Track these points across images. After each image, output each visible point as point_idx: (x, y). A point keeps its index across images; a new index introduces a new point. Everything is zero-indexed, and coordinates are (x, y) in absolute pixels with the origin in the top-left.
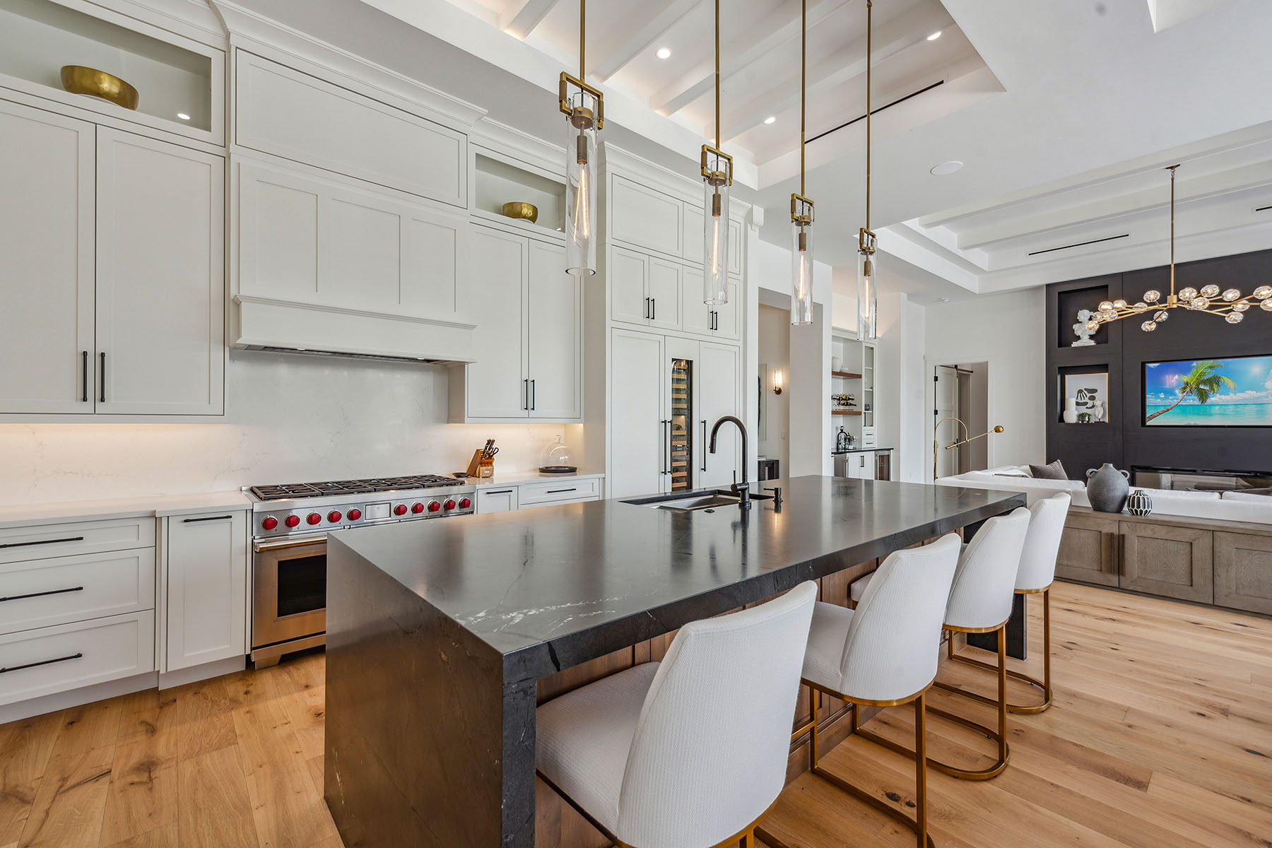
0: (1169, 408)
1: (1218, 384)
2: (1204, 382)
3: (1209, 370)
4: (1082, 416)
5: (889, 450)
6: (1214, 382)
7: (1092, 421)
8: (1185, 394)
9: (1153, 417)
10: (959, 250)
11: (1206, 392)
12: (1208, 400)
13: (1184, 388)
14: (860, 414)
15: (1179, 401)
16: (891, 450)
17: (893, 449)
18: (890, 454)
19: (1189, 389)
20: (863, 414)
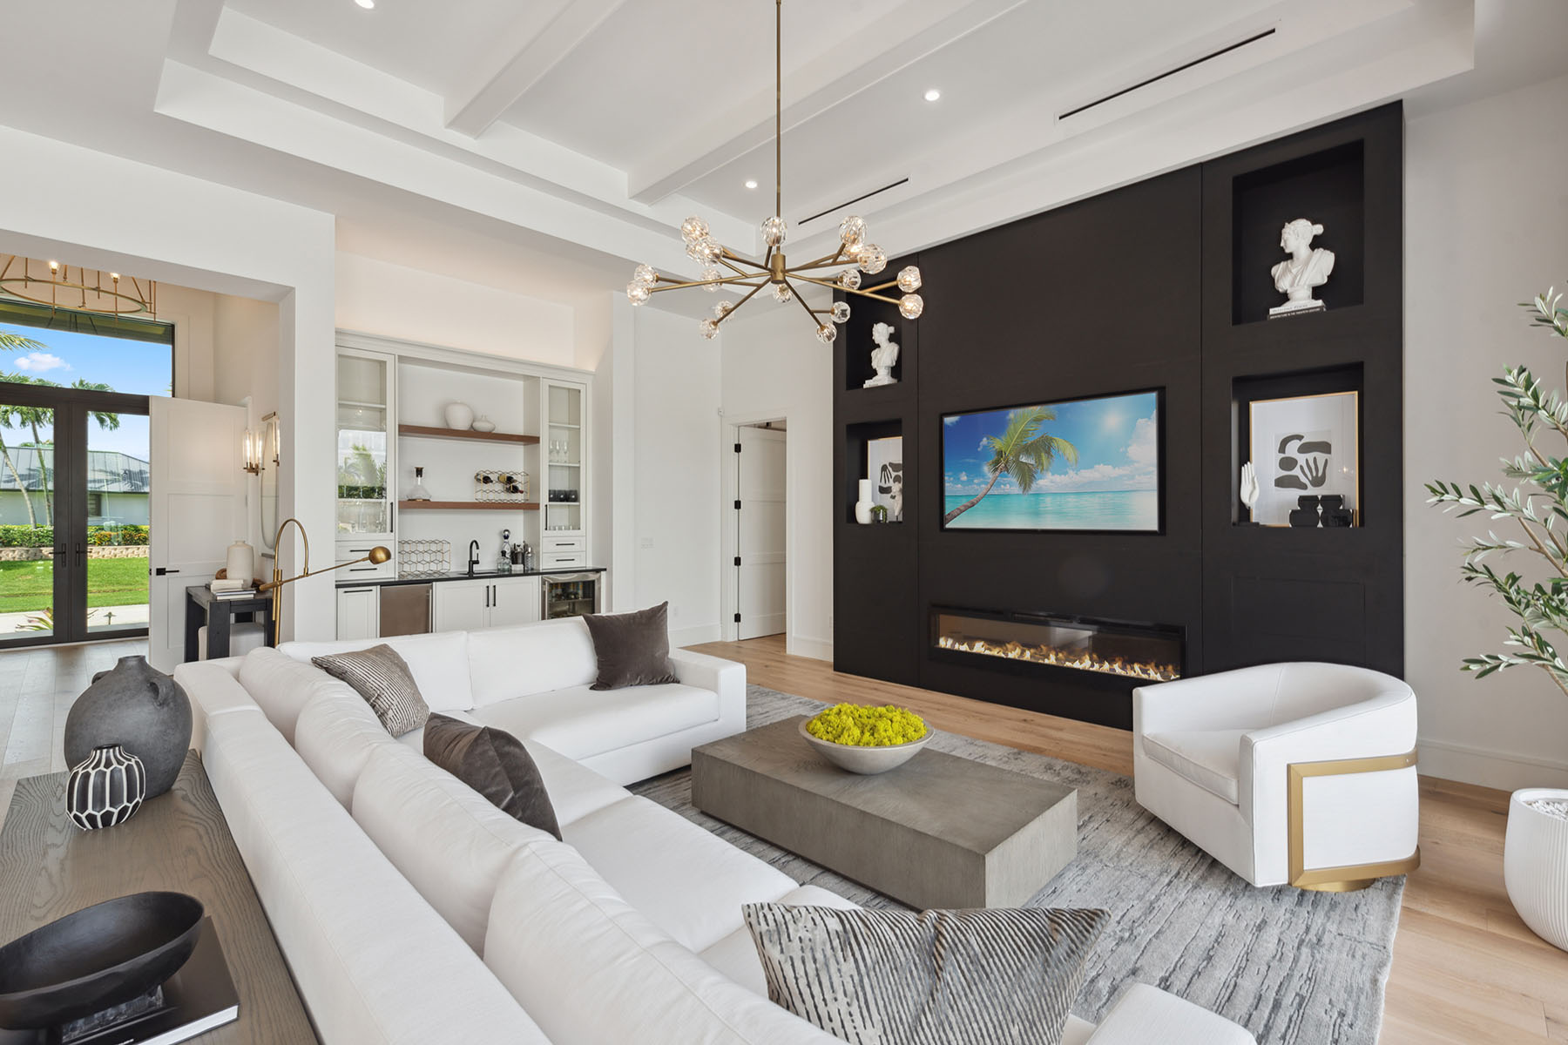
0: (974, 500)
1: (1048, 453)
2: (1027, 450)
3: (1034, 425)
5: (598, 571)
6: (1042, 448)
8: (997, 473)
9: (954, 514)
10: (634, 202)
11: (1030, 470)
12: (1034, 486)
13: (997, 462)
14: (536, 507)
15: (989, 487)
16: (602, 572)
17: (605, 570)
18: (599, 579)
19: (1003, 465)
20: (542, 508)
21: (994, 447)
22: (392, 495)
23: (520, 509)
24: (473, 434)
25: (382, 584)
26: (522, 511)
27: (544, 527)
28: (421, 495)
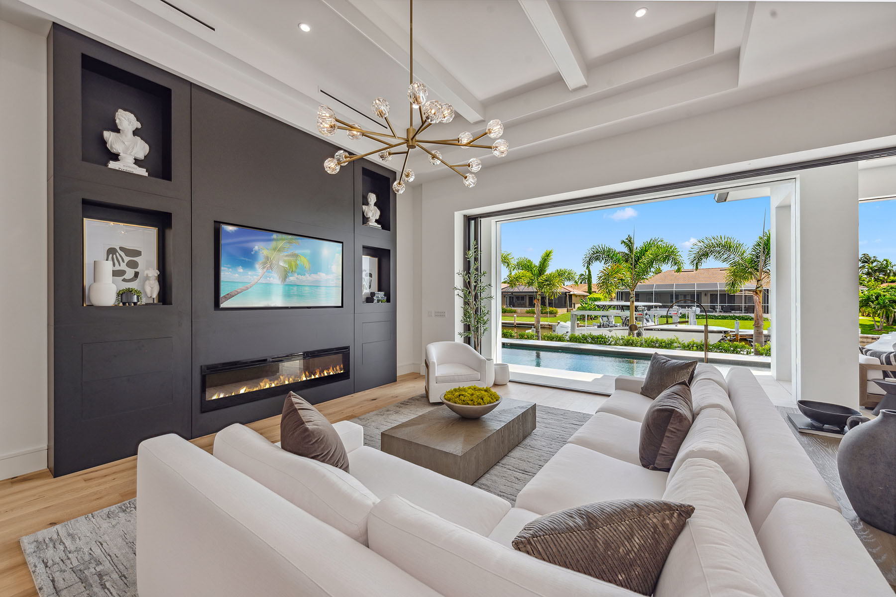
0: (248, 285)
3: (288, 245)
4: (124, 295)
7: (144, 301)
8: (265, 270)
9: (229, 296)
13: (265, 263)
15: (259, 278)
19: (269, 265)
21: (263, 253)
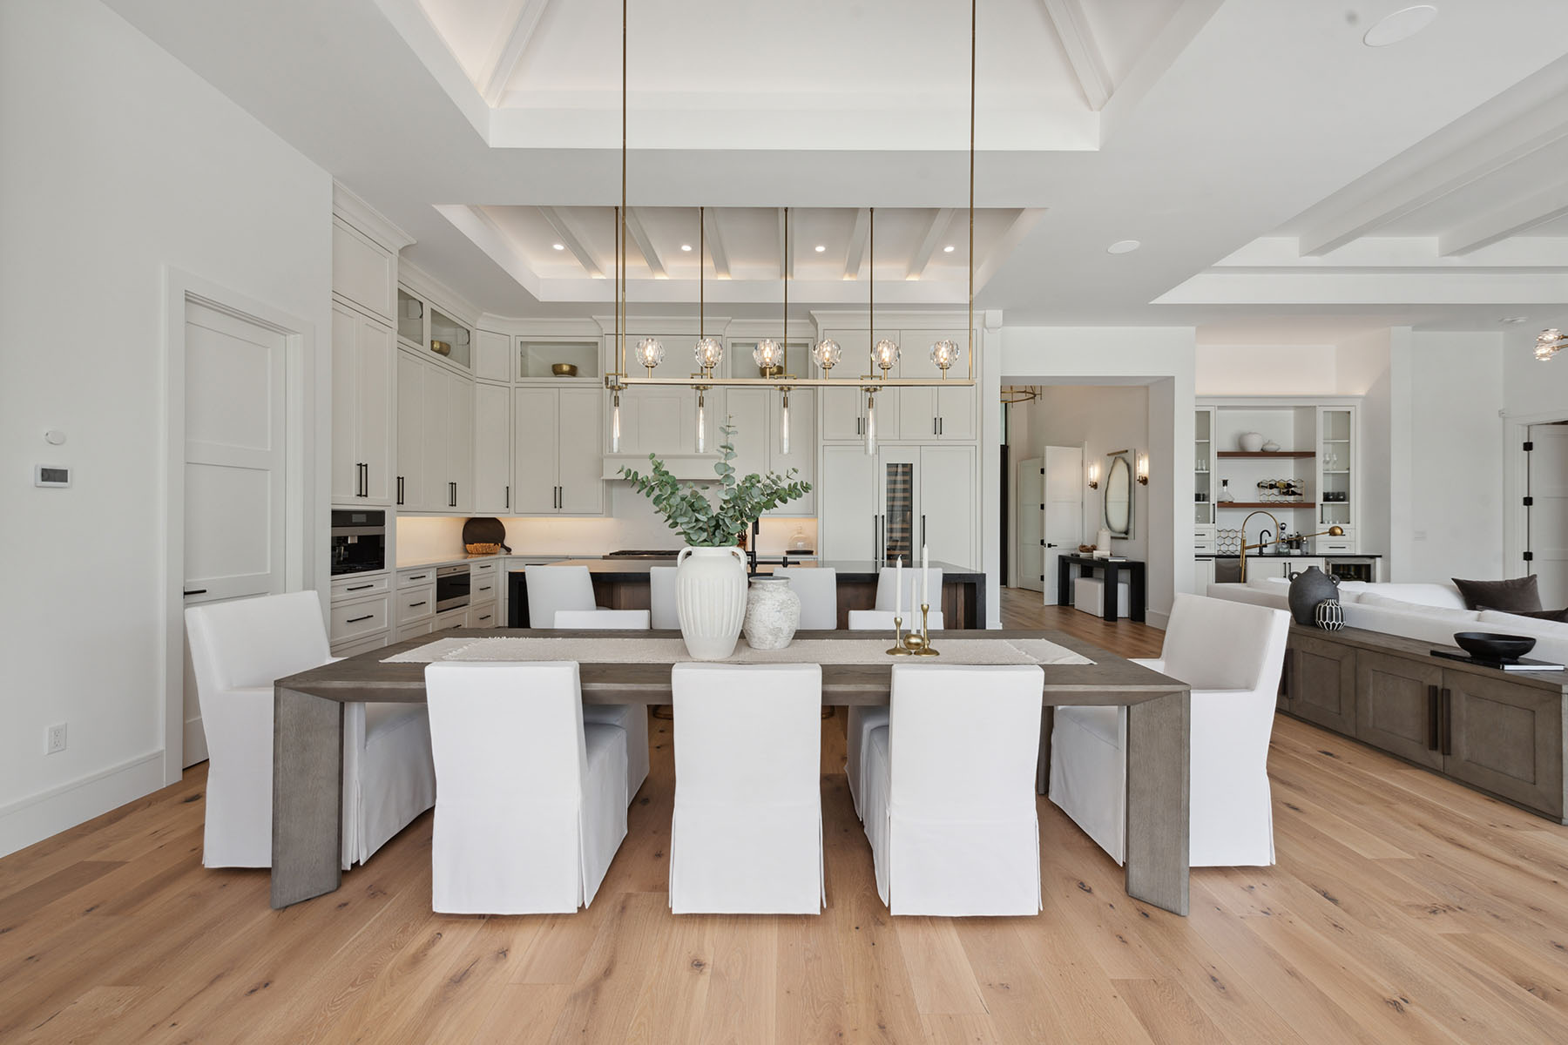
5: (1374, 557)
10: (1442, 259)
14: (1313, 505)
16: (1378, 559)
17: (1380, 556)
18: (1375, 563)
20: (1318, 507)
22: (1213, 500)
23: (1291, 507)
24: (1264, 454)
25: (1217, 557)
26: (1292, 509)
27: (1320, 521)
28: (1227, 499)
